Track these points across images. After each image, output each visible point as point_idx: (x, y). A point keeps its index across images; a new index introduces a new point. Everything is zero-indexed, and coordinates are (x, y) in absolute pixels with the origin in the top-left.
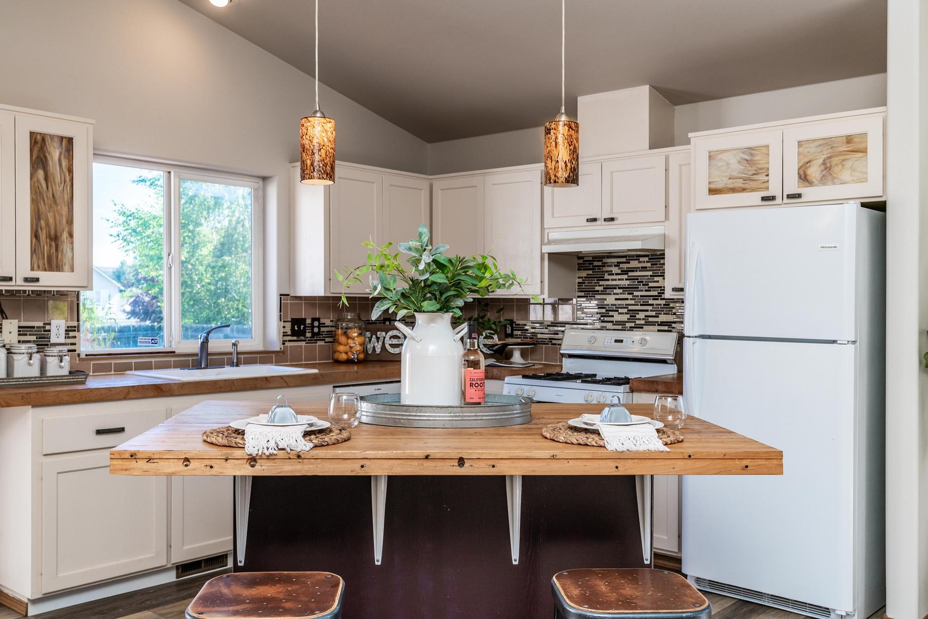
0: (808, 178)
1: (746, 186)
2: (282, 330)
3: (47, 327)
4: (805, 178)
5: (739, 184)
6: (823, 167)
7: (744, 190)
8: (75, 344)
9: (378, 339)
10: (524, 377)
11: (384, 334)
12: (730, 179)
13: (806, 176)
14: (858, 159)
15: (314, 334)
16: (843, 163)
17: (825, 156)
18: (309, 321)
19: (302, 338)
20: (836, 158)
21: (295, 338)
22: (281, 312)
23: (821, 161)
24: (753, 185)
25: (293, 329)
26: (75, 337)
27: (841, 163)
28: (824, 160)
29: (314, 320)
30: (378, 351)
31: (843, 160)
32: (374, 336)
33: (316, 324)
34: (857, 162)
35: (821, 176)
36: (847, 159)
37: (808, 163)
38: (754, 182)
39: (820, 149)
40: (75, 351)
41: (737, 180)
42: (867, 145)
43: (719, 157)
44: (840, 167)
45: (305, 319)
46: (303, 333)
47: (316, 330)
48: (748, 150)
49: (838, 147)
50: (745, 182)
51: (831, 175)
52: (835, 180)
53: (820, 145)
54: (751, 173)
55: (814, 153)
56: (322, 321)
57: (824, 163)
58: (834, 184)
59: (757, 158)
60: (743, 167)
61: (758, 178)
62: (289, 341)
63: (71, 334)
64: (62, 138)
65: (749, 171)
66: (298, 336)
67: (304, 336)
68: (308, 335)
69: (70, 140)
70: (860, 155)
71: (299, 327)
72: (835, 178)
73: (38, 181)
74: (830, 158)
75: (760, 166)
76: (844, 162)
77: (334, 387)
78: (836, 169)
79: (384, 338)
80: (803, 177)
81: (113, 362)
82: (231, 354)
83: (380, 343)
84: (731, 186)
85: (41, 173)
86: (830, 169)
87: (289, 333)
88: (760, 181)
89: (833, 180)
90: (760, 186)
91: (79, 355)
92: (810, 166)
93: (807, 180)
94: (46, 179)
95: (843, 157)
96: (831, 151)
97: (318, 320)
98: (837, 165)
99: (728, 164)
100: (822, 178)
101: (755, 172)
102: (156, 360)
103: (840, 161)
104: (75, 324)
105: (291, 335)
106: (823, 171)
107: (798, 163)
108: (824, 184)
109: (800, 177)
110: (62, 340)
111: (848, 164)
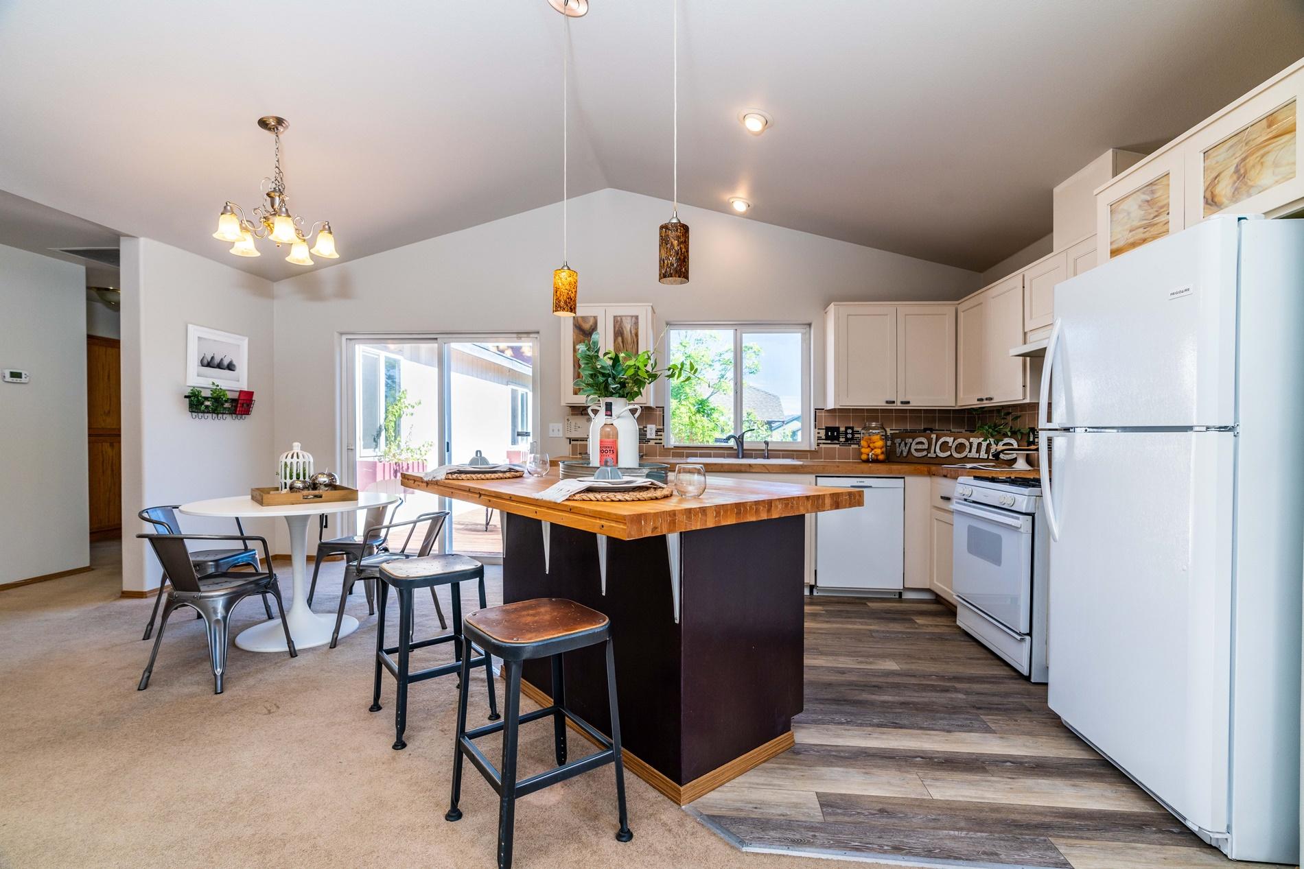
0: (1216, 200)
1: (1147, 235)
2: (817, 435)
3: (645, 429)
4: (1212, 201)
5: (1139, 234)
6: (1235, 177)
7: (1144, 241)
8: (661, 439)
9: (906, 444)
10: (976, 478)
11: (910, 440)
12: (1130, 231)
13: (1213, 196)
14: (1283, 145)
15: (847, 440)
16: (1262, 160)
17: (1238, 160)
18: (842, 429)
19: (837, 442)
20: (1252, 158)
21: (829, 442)
22: (815, 421)
23: (1232, 169)
24: (1154, 231)
25: (826, 434)
26: (661, 435)
27: (1259, 161)
28: (1237, 166)
29: (847, 428)
30: (905, 454)
31: (1263, 156)
32: (903, 442)
33: (850, 431)
34: (1282, 151)
35: (1233, 190)
36: (1268, 152)
37: (1216, 178)
38: (1155, 226)
39: (1231, 152)
40: (661, 443)
41: (1137, 231)
42: (1295, 119)
43: (1120, 208)
44: (1259, 167)
45: (839, 428)
46: (837, 438)
47: (849, 436)
48: (1148, 187)
49: (1255, 139)
50: (1145, 230)
51: (1246, 184)
52: (1252, 191)
53: (1231, 147)
54: (1152, 216)
55: (1225, 160)
56: (856, 429)
57: (1237, 171)
58: (1250, 196)
59: (1158, 195)
60: (1143, 212)
61: (1158, 221)
62: (824, 443)
63: (659, 433)
64: (632, 316)
65: (1150, 214)
66: (832, 440)
67: (838, 440)
68: (842, 440)
69: (637, 317)
70: (1287, 137)
71: (832, 434)
72: (1252, 186)
73: (619, 344)
74: (1244, 160)
75: (1160, 204)
76: (1265, 157)
77: (816, 476)
78: (1252, 174)
79: (911, 444)
80: (1210, 201)
81: (685, 451)
82: (763, 450)
83: (907, 448)
84: (1131, 240)
85: (620, 339)
86: (1244, 177)
87: (824, 437)
88: (1161, 224)
89: (1248, 191)
90: (1161, 231)
91: (664, 446)
92: (1218, 182)
93: (1215, 203)
94: (623, 342)
95: (1262, 152)
96: (1247, 148)
97: (852, 428)
98: (1253, 166)
99: (1129, 213)
100: (1234, 193)
101: (1156, 214)
102: (701, 451)
103: (1258, 159)
104: (662, 427)
105: (826, 439)
106: (1235, 182)
107: (1204, 182)
108: (1236, 202)
109: (1207, 202)
110: (654, 437)
111: (1270, 159)
